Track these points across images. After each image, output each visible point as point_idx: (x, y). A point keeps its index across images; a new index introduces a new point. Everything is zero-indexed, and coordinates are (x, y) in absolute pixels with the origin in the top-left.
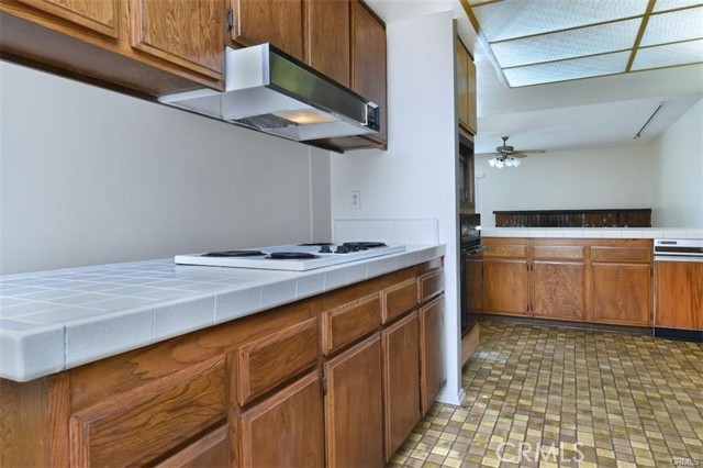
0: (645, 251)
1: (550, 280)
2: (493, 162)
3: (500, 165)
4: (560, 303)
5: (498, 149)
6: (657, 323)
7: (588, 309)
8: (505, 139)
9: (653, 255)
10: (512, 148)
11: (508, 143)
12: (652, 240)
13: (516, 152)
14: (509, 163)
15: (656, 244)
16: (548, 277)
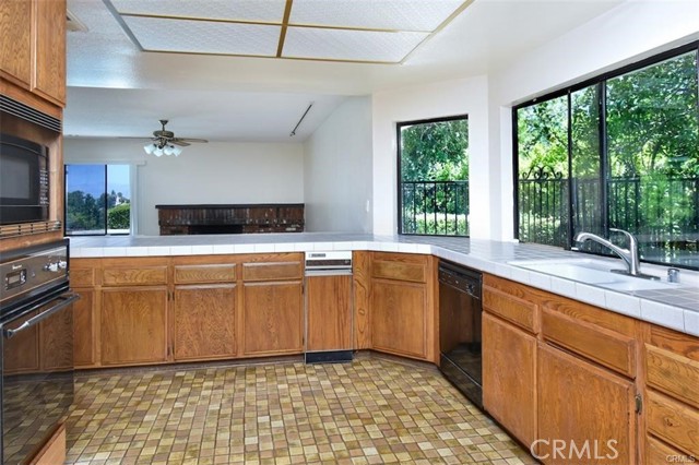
0: (297, 266)
1: (196, 311)
2: (148, 149)
3: (158, 153)
4: (208, 338)
5: (156, 133)
6: (309, 348)
7: (239, 342)
8: (164, 122)
9: (304, 270)
10: (171, 134)
11: (168, 128)
12: (304, 253)
13: (177, 139)
14: (167, 151)
15: (307, 258)
16: (193, 307)
